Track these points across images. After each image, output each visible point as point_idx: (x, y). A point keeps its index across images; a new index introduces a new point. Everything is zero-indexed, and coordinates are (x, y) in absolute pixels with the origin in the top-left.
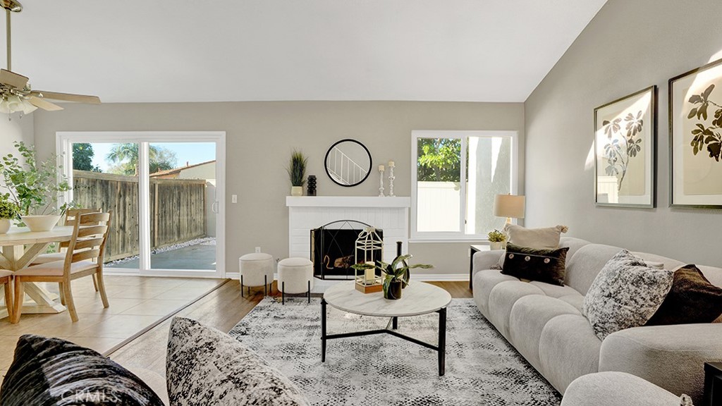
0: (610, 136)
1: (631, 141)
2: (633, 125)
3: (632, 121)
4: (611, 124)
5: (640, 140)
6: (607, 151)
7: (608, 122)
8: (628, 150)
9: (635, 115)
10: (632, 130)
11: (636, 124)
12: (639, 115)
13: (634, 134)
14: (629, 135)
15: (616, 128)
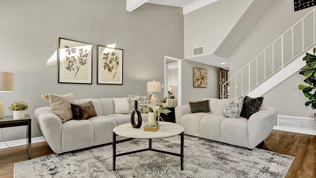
0: (69, 54)
1: (81, 59)
2: (83, 54)
3: (82, 52)
4: (70, 49)
5: (86, 60)
6: (67, 60)
7: (68, 47)
8: (80, 62)
9: (84, 50)
10: (83, 55)
11: (84, 53)
12: (86, 51)
13: (83, 57)
14: (81, 56)
15: (74, 51)
